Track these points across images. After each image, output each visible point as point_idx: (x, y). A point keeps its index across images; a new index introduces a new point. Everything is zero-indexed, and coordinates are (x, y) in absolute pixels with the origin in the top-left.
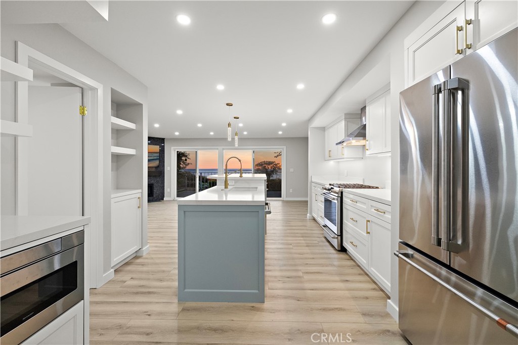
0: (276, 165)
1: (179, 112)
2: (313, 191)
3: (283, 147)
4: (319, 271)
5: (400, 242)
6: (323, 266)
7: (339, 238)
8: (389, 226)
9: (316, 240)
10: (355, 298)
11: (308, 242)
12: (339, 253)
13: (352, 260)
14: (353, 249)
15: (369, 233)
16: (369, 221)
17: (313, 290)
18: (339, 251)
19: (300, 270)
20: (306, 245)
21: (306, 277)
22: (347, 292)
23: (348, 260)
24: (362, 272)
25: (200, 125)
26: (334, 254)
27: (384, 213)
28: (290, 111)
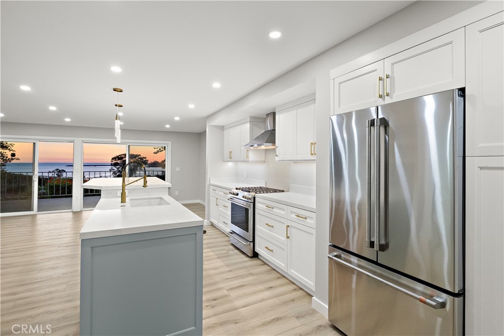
0: (141, 158)
1: (25, 88)
2: (211, 194)
3: (167, 142)
4: (243, 284)
5: (330, 245)
6: (243, 277)
7: (252, 244)
8: (314, 232)
9: (224, 250)
10: (285, 303)
11: (217, 253)
12: (251, 259)
13: (266, 264)
14: (269, 254)
15: (289, 237)
16: (289, 226)
17: (245, 307)
18: (251, 257)
19: (223, 288)
20: (216, 257)
21: (233, 294)
22: (275, 299)
23: (263, 265)
24: (279, 275)
25: (53, 108)
26: (247, 261)
27: (306, 218)
28: (191, 106)
